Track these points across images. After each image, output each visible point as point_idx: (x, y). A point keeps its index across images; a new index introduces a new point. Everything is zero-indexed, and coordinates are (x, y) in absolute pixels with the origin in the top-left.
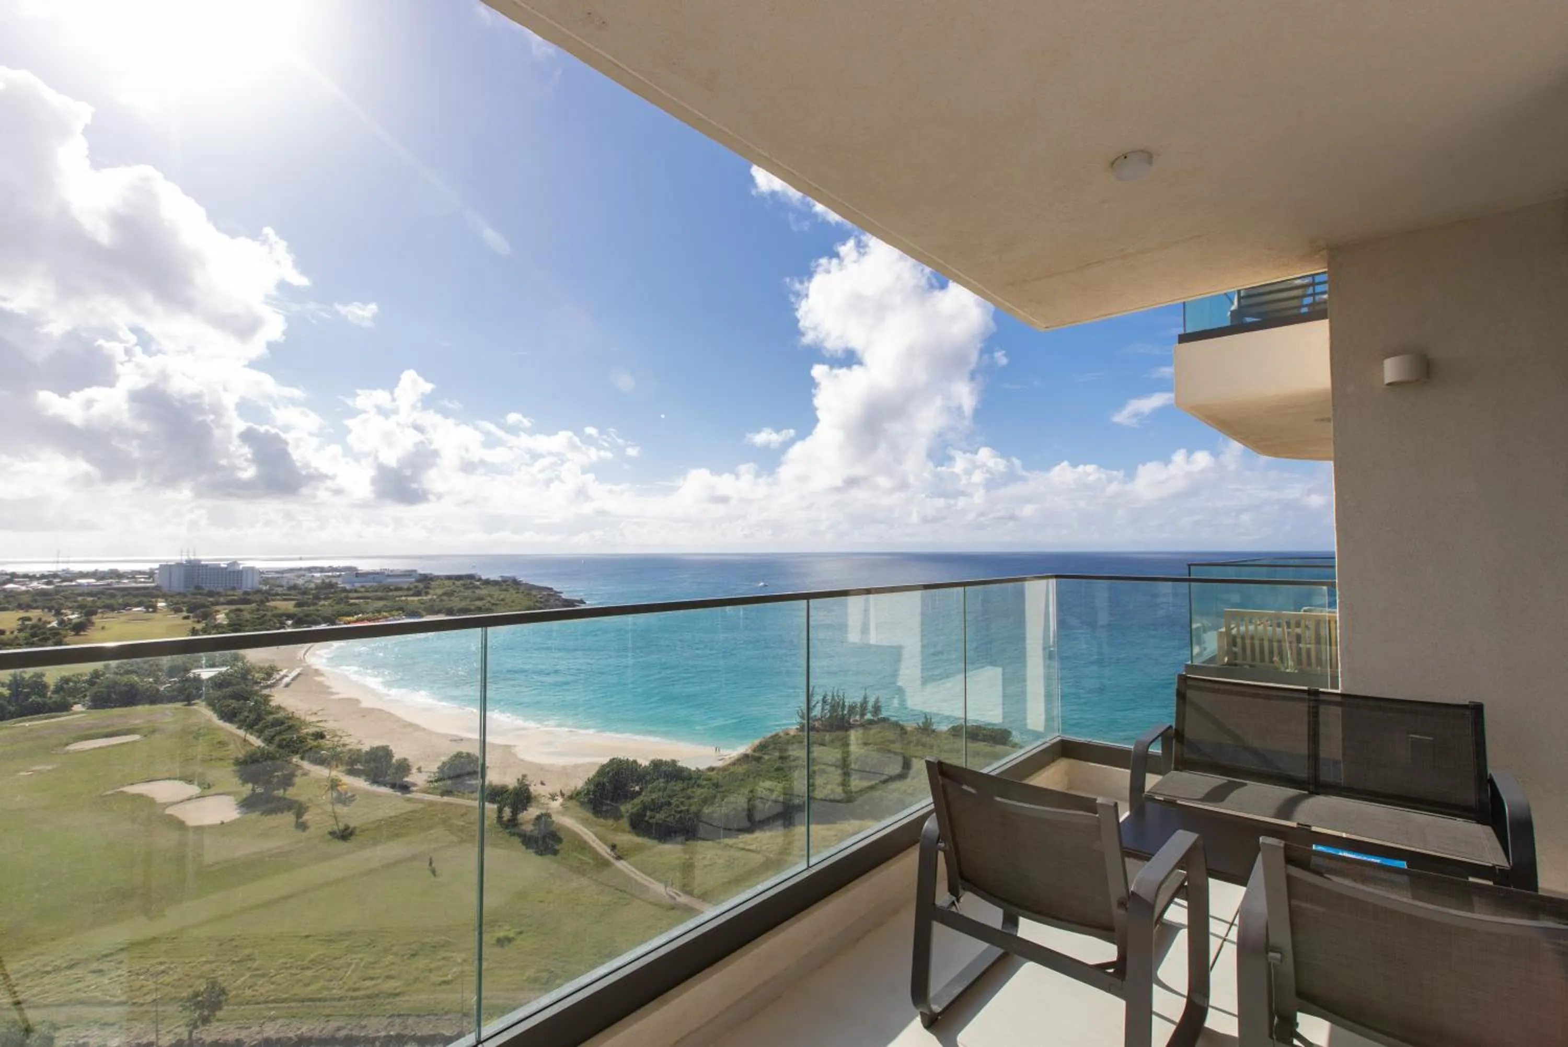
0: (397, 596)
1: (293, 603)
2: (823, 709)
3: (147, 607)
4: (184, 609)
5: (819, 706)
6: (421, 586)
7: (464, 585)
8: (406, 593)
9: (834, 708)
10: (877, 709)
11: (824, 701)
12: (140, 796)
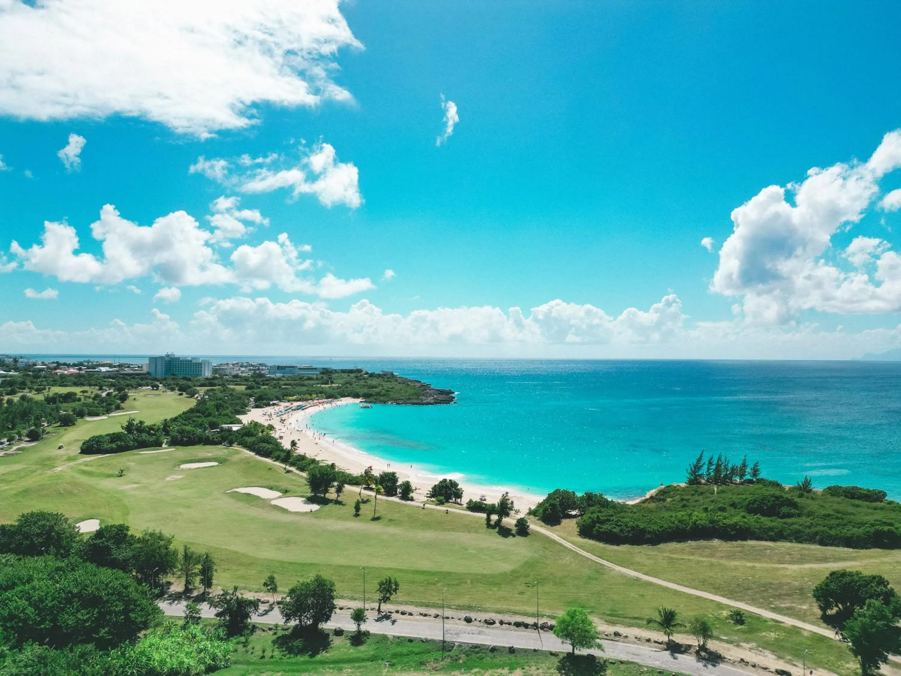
0: (314, 384)
1: (245, 387)
2: (709, 469)
3: (153, 387)
4: (177, 389)
5: (705, 467)
6: (325, 377)
7: (357, 377)
8: (317, 382)
9: (718, 470)
10: (755, 472)
11: (710, 463)
12: (249, 494)
